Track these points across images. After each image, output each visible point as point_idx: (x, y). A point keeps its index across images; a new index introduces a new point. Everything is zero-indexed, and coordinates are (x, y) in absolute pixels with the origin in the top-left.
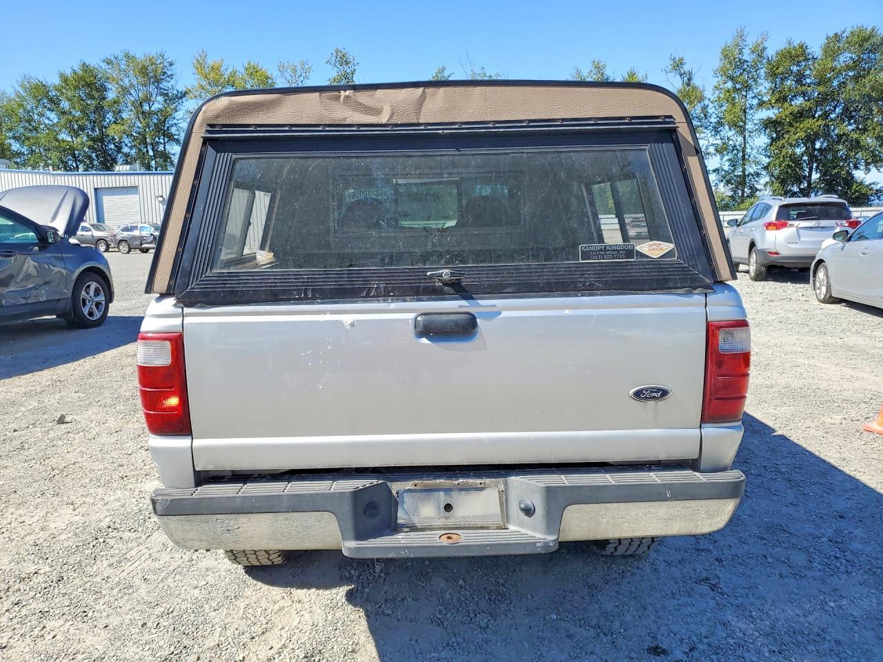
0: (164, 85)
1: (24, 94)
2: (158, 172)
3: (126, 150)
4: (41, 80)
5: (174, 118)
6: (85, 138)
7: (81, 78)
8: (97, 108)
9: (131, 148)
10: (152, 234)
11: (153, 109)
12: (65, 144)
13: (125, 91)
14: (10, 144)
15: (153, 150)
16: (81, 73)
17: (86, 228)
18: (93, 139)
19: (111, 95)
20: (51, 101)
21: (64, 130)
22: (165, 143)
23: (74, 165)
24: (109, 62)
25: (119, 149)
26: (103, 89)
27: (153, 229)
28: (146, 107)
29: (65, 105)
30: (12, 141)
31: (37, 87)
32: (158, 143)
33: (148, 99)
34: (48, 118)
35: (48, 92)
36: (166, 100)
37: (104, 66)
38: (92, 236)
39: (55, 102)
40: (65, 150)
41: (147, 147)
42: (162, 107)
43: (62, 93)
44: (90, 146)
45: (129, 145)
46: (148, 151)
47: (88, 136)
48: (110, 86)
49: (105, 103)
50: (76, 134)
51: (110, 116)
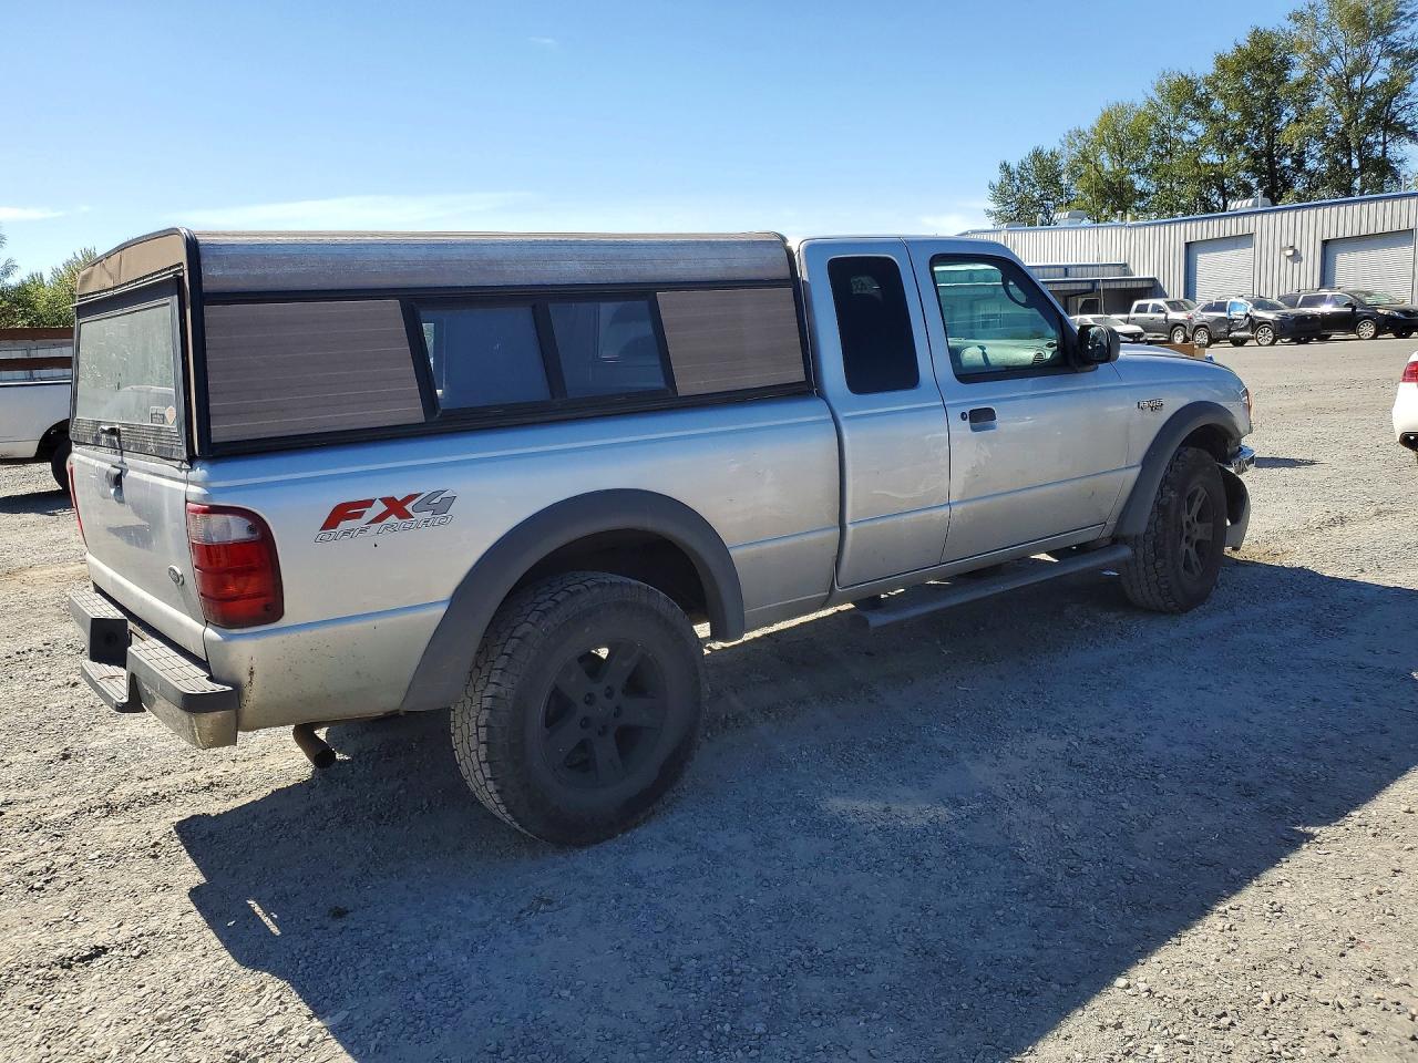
0: (1397, 36)
1: (1160, 102)
2: (1365, 197)
3: (1311, 165)
4: (1185, 75)
5: (1407, 95)
6: (1241, 155)
7: (1250, 56)
8: (1268, 100)
9: (1321, 160)
10: (1247, 315)
11: (1369, 84)
12: (1208, 169)
13: (1322, 61)
14: (1132, 182)
15: (1360, 157)
16: (1248, 46)
17: (1161, 307)
18: (1256, 156)
19: (1296, 74)
20: (1199, 104)
21: (1210, 147)
22: (1385, 143)
23: (1221, 201)
24: (1298, 17)
25: (1299, 162)
26: (1286, 64)
27: (1251, 305)
28: (1357, 83)
29: (1218, 106)
30: (1135, 177)
31: (1178, 87)
32: (1369, 146)
33: (1361, 67)
34: (1191, 132)
35: (1195, 90)
36: (1396, 63)
37: (1289, 26)
38: (1166, 320)
39: (1203, 104)
40: (1207, 179)
41: (1350, 155)
42: (1386, 76)
43: (1216, 88)
44: (1247, 167)
45: (1318, 155)
46: (1350, 162)
47: (1247, 152)
48: (1296, 60)
49: (1281, 91)
50: (1229, 149)
51: (1291, 111)
